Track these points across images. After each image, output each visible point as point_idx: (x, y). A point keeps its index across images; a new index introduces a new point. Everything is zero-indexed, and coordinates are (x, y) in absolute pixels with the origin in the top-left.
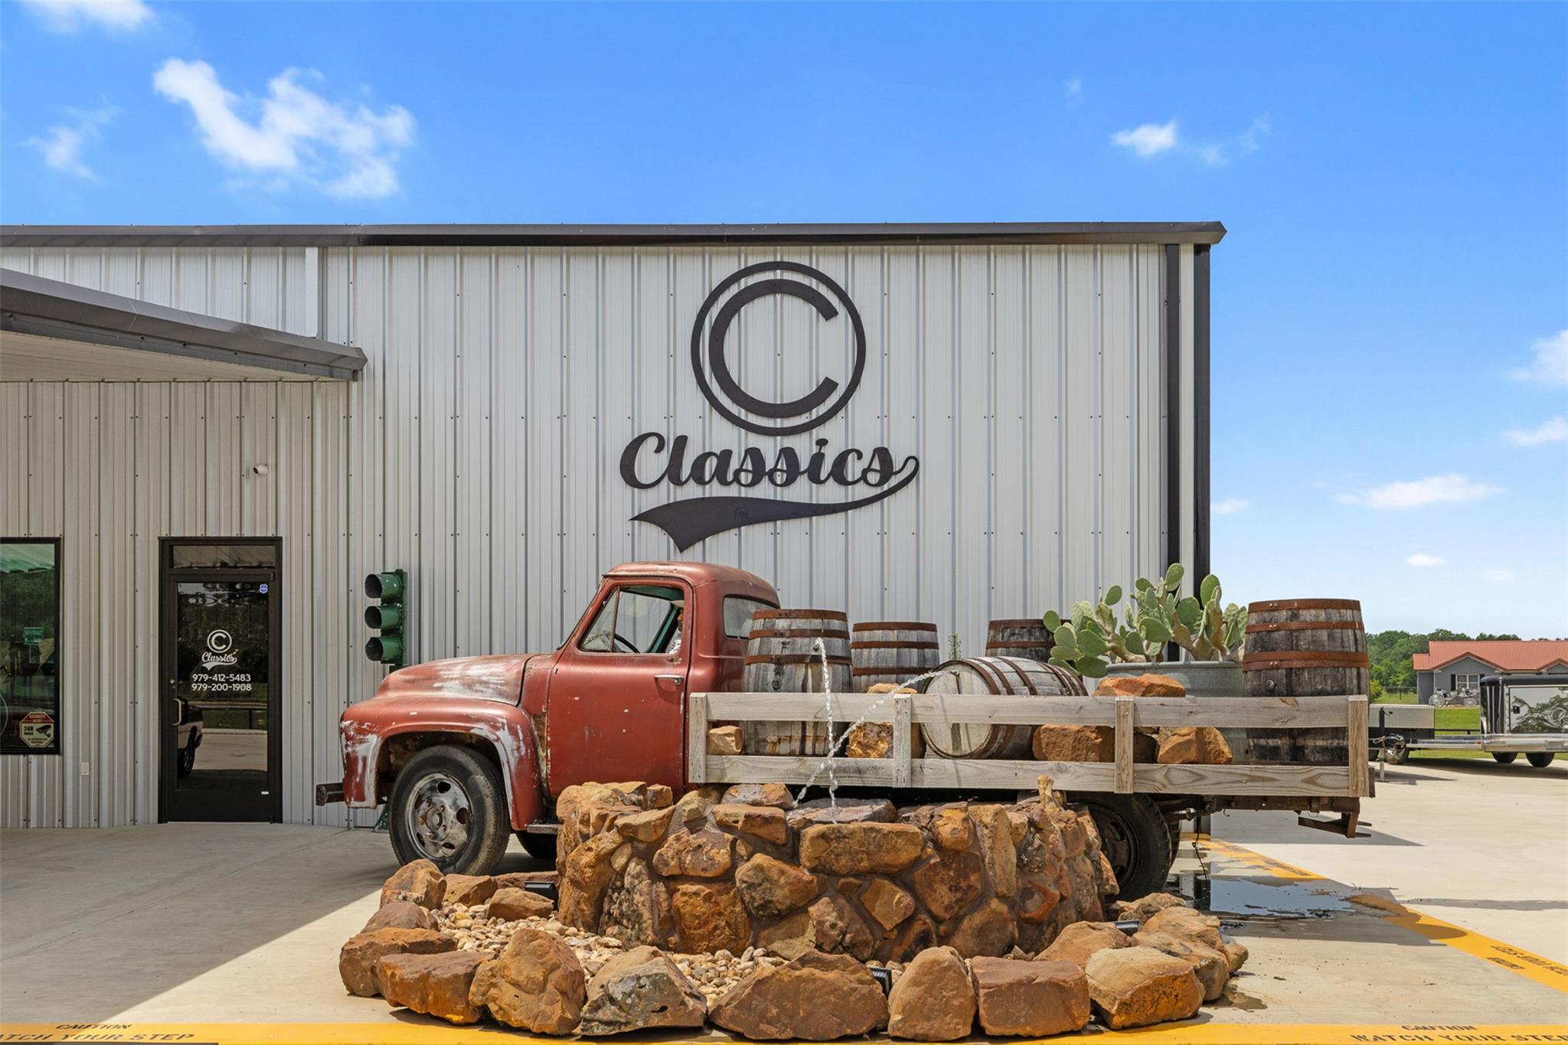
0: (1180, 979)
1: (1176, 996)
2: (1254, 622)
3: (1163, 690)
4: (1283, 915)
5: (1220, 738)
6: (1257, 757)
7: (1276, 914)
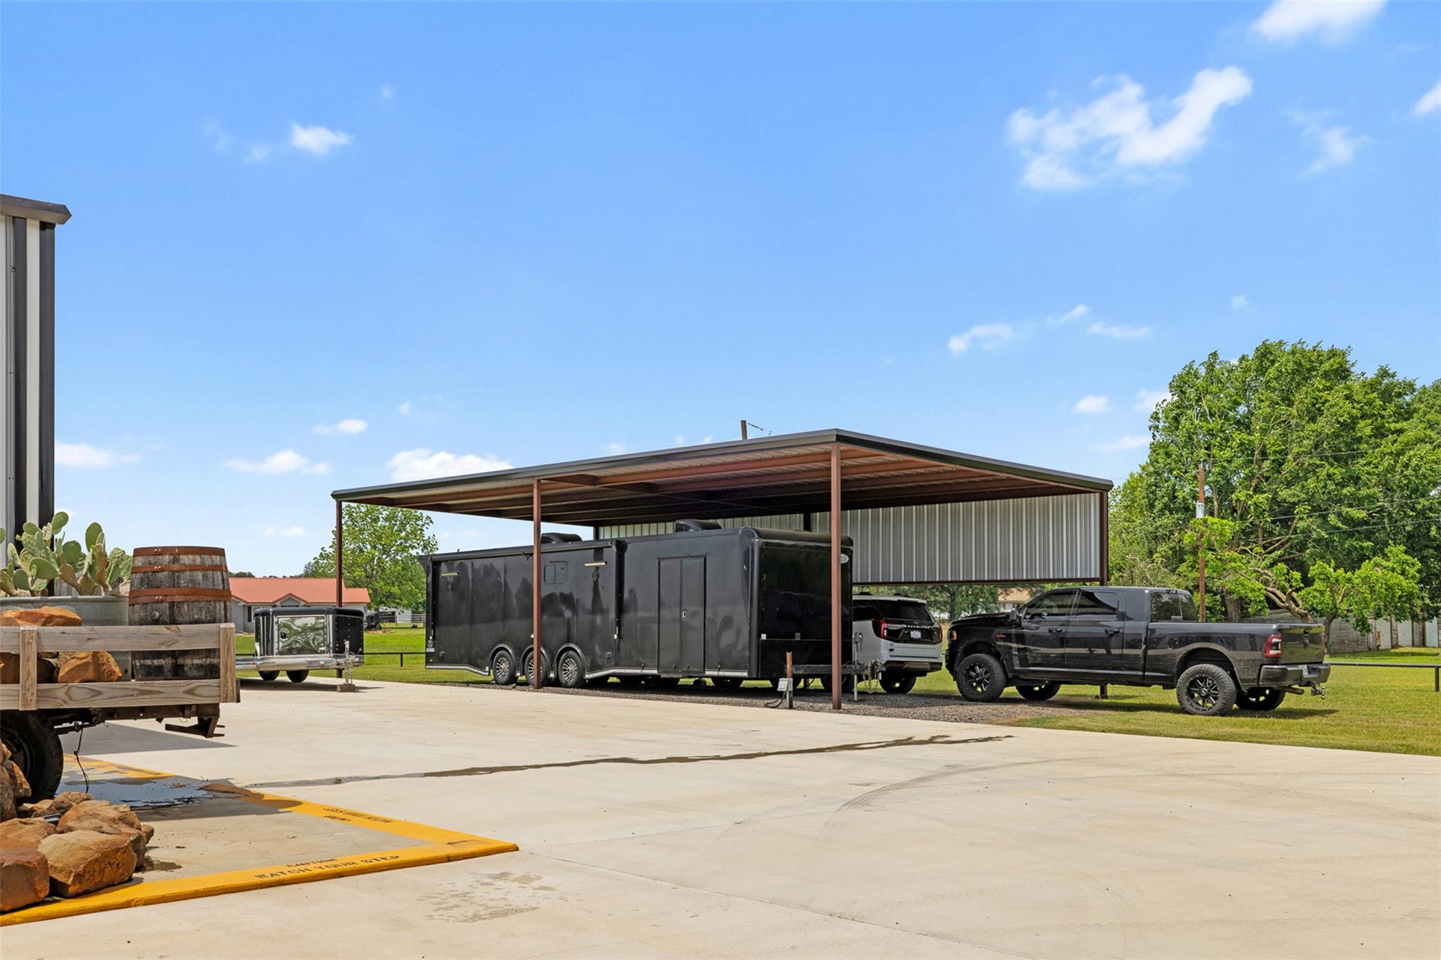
0: (121, 851)
1: (118, 865)
2: (140, 564)
3: (61, 621)
4: (157, 804)
5: (112, 660)
6: (143, 675)
7: (150, 804)
